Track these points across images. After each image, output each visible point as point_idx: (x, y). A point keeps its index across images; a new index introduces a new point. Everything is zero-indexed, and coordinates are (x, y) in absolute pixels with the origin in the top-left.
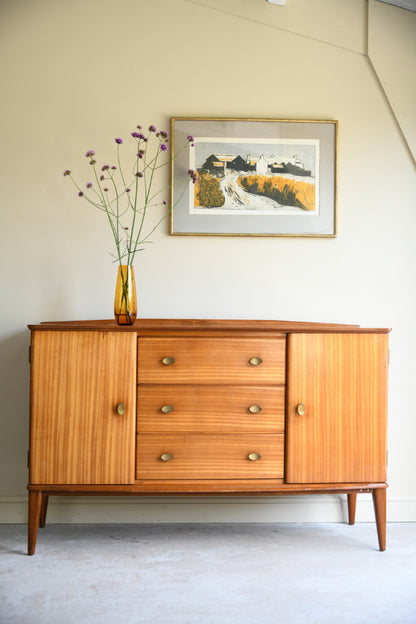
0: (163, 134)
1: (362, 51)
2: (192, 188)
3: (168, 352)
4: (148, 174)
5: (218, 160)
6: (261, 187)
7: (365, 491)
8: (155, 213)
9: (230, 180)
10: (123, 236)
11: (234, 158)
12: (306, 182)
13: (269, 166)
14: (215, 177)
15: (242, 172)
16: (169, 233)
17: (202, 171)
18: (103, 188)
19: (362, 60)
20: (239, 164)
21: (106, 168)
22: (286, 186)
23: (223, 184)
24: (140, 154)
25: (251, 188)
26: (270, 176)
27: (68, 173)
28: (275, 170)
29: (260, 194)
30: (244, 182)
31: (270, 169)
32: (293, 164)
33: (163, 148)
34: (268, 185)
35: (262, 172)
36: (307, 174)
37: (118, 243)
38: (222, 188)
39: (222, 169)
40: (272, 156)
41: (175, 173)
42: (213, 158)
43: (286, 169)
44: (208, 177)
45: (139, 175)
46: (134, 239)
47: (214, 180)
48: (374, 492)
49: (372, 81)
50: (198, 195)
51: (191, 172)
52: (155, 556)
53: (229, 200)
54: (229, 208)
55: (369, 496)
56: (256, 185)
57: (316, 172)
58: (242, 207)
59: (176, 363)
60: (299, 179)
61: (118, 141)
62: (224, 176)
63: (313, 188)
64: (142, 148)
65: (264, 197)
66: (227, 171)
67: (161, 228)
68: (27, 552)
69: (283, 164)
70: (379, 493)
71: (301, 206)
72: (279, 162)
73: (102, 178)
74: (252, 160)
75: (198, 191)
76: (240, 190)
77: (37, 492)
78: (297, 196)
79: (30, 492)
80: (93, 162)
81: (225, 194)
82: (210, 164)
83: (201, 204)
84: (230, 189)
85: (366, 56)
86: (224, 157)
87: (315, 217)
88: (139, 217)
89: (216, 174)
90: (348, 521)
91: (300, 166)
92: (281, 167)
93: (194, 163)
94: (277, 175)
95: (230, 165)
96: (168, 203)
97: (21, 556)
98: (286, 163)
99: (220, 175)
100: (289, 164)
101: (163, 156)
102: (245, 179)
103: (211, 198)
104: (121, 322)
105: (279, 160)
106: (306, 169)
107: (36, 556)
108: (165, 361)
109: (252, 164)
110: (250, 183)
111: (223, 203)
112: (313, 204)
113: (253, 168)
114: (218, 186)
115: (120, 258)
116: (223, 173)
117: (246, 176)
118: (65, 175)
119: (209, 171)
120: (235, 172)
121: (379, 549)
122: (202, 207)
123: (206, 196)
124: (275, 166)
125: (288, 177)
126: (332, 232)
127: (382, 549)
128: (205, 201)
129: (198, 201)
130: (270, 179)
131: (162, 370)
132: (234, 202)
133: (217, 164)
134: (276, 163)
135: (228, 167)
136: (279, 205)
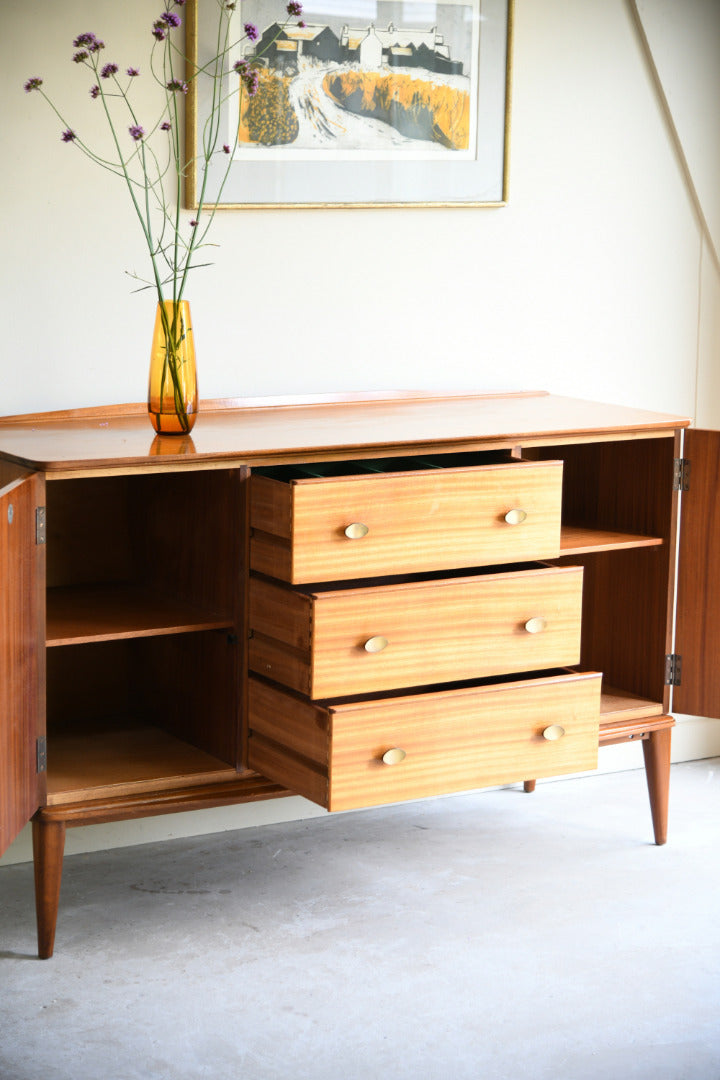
5: (284, 37)
6: (368, 98)
7: (631, 738)
9: (308, 81)
11: (317, 31)
12: (453, 87)
13: (386, 51)
14: (279, 75)
15: (333, 65)
17: (255, 61)
20: (330, 46)
21: (110, 71)
22: (416, 98)
23: (297, 92)
25: (343, 95)
26: (386, 73)
28: (394, 60)
29: (367, 114)
30: (336, 88)
31: (385, 58)
32: (431, 46)
34: (381, 93)
35: (371, 65)
36: (456, 69)
38: (293, 100)
39: (291, 57)
40: (390, 29)
42: (275, 32)
43: (422, 57)
44: (264, 75)
45: (174, 86)
47: (276, 81)
48: (647, 739)
50: (246, 116)
53: (306, 126)
54: (307, 150)
56: (360, 93)
57: (471, 66)
58: (332, 142)
59: (371, 530)
60: (440, 79)
62: (296, 73)
63: (464, 102)
65: (374, 122)
66: (303, 61)
68: (35, 951)
69: (411, 46)
70: (662, 738)
71: (444, 141)
72: (404, 43)
73: (96, 92)
74: (351, 37)
75: (245, 107)
76: (326, 103)
78: (437, 118)
81: (299, 113)
82: (271, 45)
83: (252, 138)
84: (309, 103)
86: (298, 32)
87: (469, 163)
89: (283, 68)
91: (443, 51)
92: (407, 53)
94: (398, 71)
95: (309, 48)
97: (26, 962)
98: (417, 45)
99: (290, 71)
100: (423, 46)
102: (339, 80)
103: (271, 121)
104: (163, 429)
105: (403, 39)
106: (454, 59)
108: (350, 532)
109: (352, 47)
110: (348, 89)
111: (294, 136)
112: (466, 135)
113: (354, 55)
114: (284, 94)
115: (159, 284)
116: (295, 67)
117: (339, 73)
118: (28, 88)
119: (267, 60)
120: (321, 63)
121: (654, 841)
122: (253, 144)
123: (263, 118)
124: (396, 52)
125: (420, 75)
126: (499, 196)
127: (659, 840)
128: (260, 129)
129: (246, 131)
130: (385, 80)
131: (339, 553)
132: (316, 132)
133: (284, 46)
134: (397, 46)
135: (306, 53)
136: (403, 138)
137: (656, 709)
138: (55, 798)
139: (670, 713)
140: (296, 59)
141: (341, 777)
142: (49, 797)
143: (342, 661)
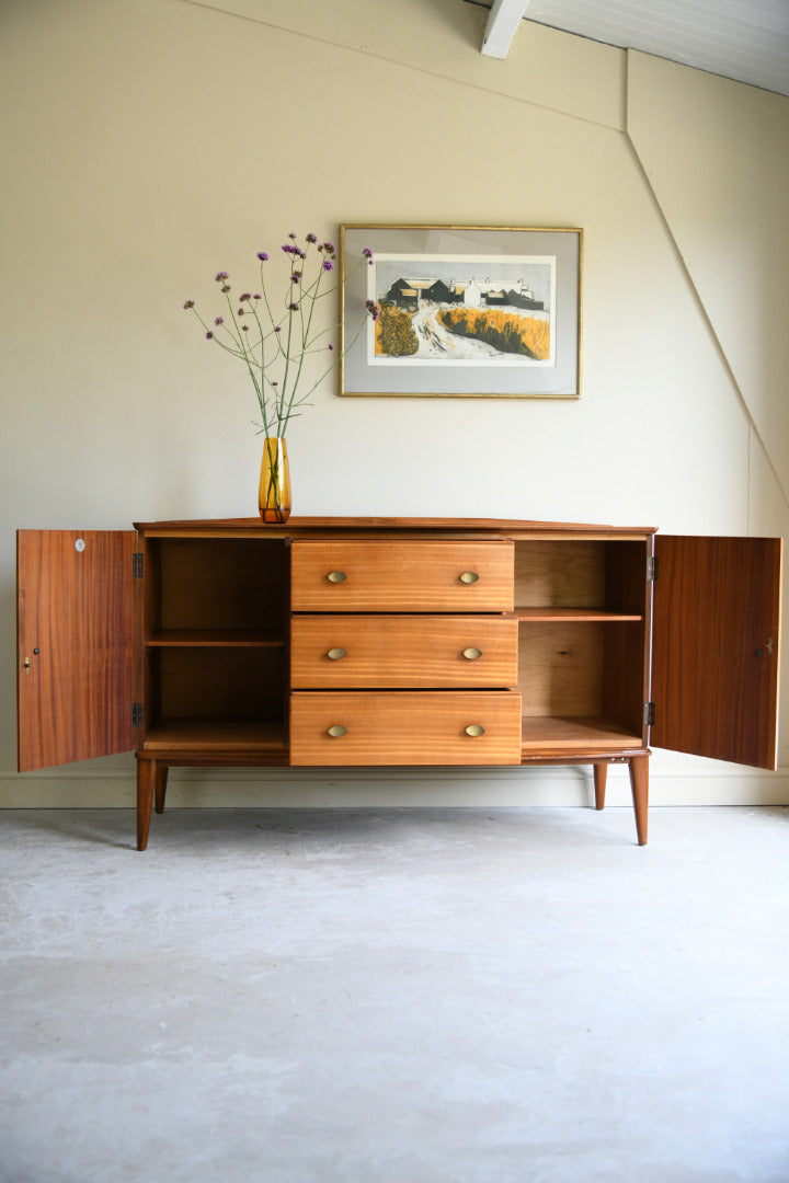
0: (329, 248)
1: (618, 125)
2: (372, 327)
3: (337, 565)
4: (305, 305)
5: (408, 287)
6: (471, 326)
7: (618, 760)
8: (317, 364)
9: (426, 315)
10: (271, 395)
11: (432, 283)
12: (536, 318)
13: (483, 295)
14: (404, 311)
15: (444, 305)
16: (338, 393)
17: (385, 303)
18: (240, 326)
19: (619, 139)
20: (439, 293)
21: (245, 297)
22: (508, 324)
23: (417, 322)
24: (296, 277)
25: (456, 326)
26: (484, 309)
27: (190, 305)
28: (491, 301)
29: (470, 336)
30: (446, 319)
31: (484, 300)
32: (518, 292)
33: (327, 266)
34: (481, 322)
35: (473, 304)
36: (538, 306)
37: (263, 406)
38: (415, 327)
39: (415, 299)
40: (488, 280)
41: (346, 304)
42: (401, 284)
43: (507, 299)
44: (394, 311)
45: (293, 307)
46: (287, 400)
47: (403, 316)
48: (632, 761)
49: (633, 169)
50: (380, 338)
51: (370, 304)
52: (318, 852)
53: (424, 344)
54: (425, 358)
55: (625, 768)
56: (464, 323)
57: (551, 304)
58: (444, 355)
59: (349, 579)
60: (525, 314)
61: (262, 257)
62: (417, 310)
63: (544, 329)
64: (297, 268)
65: (476, 341)
66: (421, 302)
67: (327, 384)
68: (135, 845)
69: (503, 292)
70: (638, 764)
71: (529, 354)
72: (498, 290)
73: (241, 312)
74: (457, 286)
75: (380, 331)
76: (440, 331)
77: (149, 761)
78: (524, 339)
79: (139, 761)
80: (226, 289)
81: (419, 335)
82: (397, 293)
83: (384, 351)
84: (426, 330)
85: (625, 133)
86: (418, 284)
87: (550, 369)
88: (294, 368)
89: (407, 307)
90: (594, 805)
91: (528, 294)
92: (500, 296)
93: (374, 291)
94: (494, 308)
95: (426, 294)
96: (336, 348)
97: (127, 851)
98: (507, 291)
99: (412, 309)
100: (512, 292)
101: (328, 279)
102: (448, 314)
103: (398, 341)
104: (267, 520)
105: (497, 288)
106: (536, 300)
107: (149, 853)
108: (332, 578)
109: (458, 293)
110: (455, 320)
111: (415, 350)
112: (547, 350)
113: (459, 298)
114: (408, 324)
115: (266, 428)
116: (416, 306)
117: (449, 310)
118: (185, 307)
119: (395, 302)
120: (434, 304)
121: (637, 842)
122: (385, 355)
123: (392, 338)
124: (491, 295)
125: (510, 311)
126: (574, 391)
127: (641, 842)
128: (390, 345)
129: (380, 347)
130: (484, 314)
131: (328, 592)
132: (432, 347)
133: (407, 293)
134: (492, 291)
135: (423, 297)
136: (497, 352)
137: (637, 742)
138: (150, 745)
139: (649, 747)
140: (417, 301)
141: (298, 741)
142: (146, 744)
143: (315, 664)
